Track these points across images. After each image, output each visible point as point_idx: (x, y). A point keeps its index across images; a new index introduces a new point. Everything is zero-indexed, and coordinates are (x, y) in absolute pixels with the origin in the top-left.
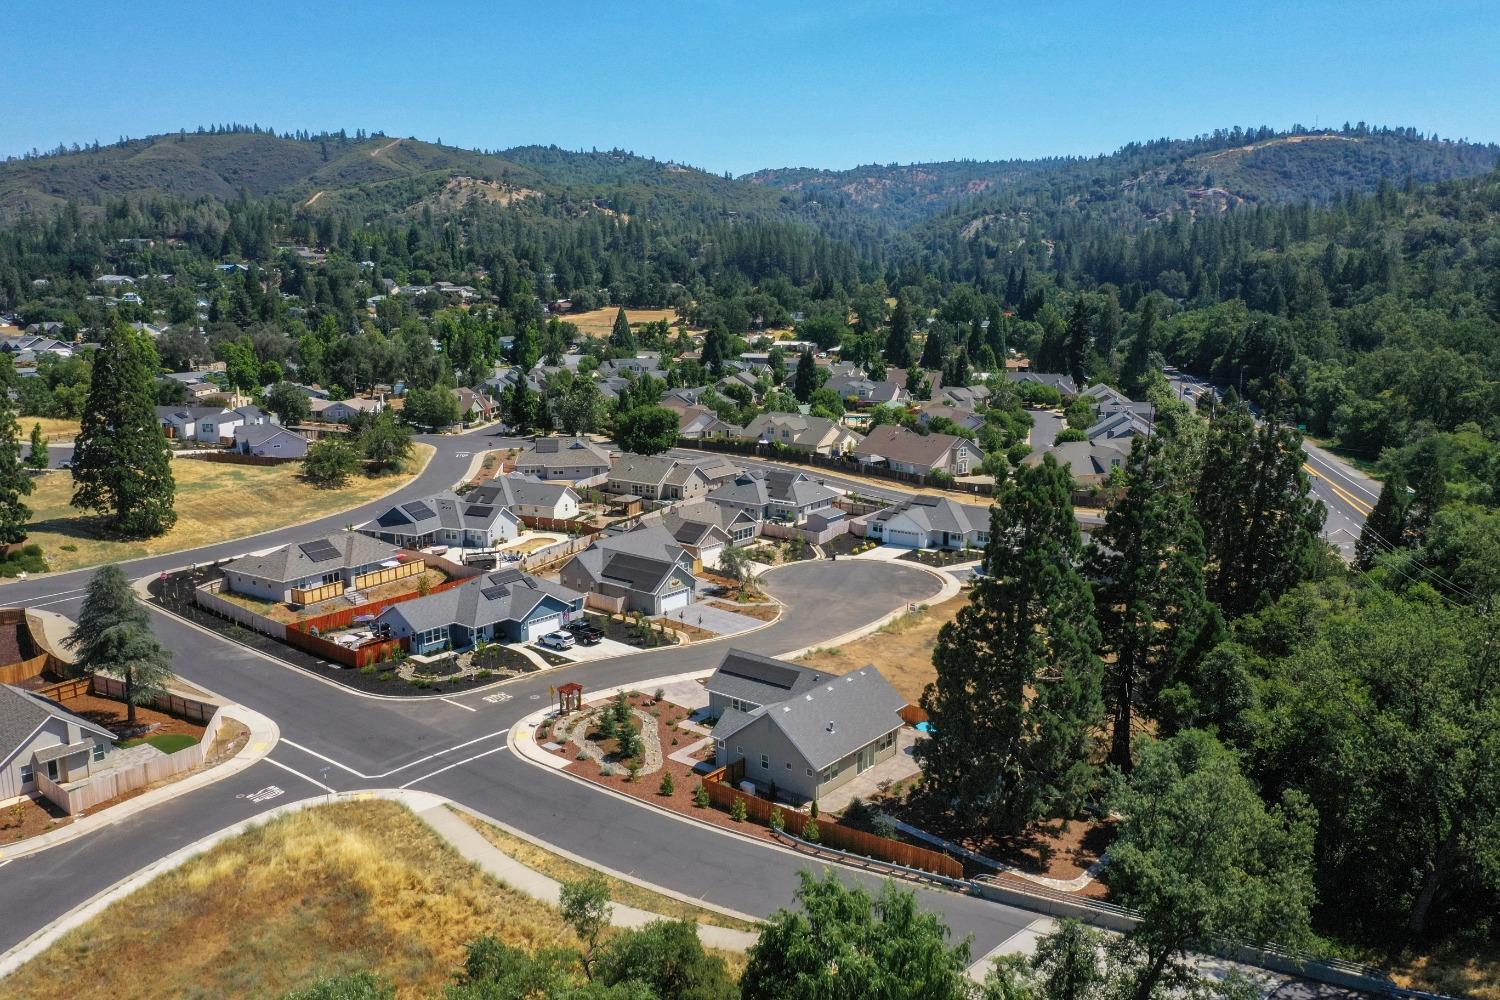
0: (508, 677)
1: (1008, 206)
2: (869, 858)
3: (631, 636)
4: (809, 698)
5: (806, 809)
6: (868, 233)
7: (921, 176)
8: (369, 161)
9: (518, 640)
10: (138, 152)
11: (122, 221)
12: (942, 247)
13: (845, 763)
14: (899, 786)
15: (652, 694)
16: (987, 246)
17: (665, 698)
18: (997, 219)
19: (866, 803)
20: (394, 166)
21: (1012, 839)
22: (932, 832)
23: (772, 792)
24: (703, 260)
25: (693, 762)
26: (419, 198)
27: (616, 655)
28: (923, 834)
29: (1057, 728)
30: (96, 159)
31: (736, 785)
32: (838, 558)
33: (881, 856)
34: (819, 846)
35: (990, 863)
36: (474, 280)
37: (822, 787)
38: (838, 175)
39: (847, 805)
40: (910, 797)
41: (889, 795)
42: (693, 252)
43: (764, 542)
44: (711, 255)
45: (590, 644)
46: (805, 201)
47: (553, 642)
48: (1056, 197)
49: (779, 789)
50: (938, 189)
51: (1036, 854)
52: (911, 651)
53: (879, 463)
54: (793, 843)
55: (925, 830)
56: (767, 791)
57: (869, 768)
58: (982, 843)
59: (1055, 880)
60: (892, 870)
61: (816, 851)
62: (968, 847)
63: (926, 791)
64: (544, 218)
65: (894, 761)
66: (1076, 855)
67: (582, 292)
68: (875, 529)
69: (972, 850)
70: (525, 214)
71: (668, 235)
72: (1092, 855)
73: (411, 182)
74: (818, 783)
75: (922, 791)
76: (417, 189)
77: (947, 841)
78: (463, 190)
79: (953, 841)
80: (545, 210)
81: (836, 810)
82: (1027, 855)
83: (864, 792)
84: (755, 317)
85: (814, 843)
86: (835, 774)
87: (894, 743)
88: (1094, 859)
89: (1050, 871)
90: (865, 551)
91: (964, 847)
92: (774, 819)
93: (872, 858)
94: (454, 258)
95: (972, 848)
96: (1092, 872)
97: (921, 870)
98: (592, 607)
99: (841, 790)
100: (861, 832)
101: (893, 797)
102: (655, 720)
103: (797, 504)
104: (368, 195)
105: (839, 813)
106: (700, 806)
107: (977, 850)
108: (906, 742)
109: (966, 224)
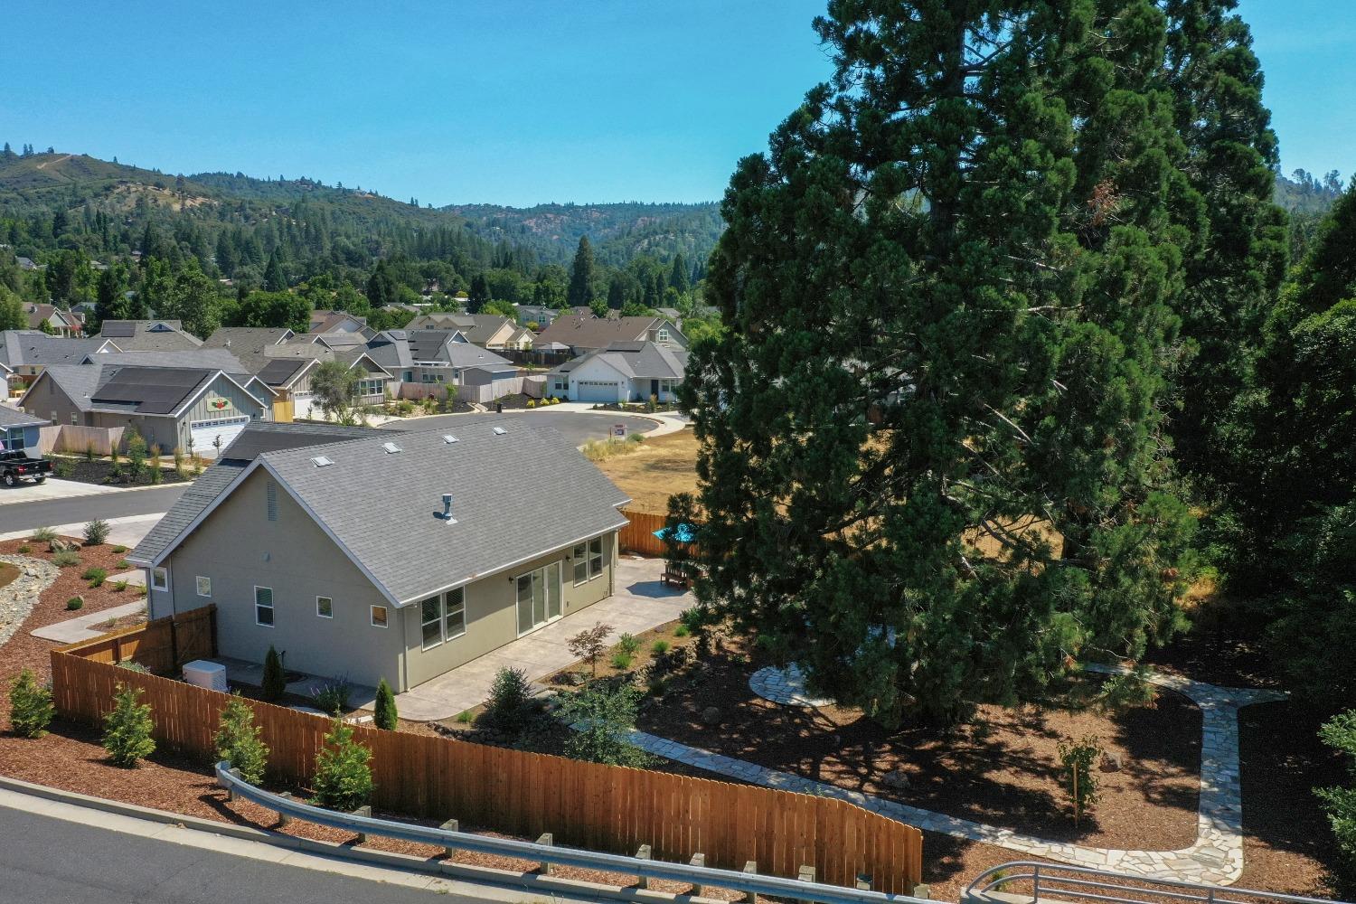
4: (390, 446)
5: (365, 716)
8: (35, 172)
12: (617, 262)
13: (485, 595)
14: (628, 645)
15: (81, 536)
17: (110, 540)
18: (665, 238)
19: (542, 691)
20: (60, 178)
21: (946, 749)
23: (271, 682)
26: (83, 201)
31: (170, 668)
32: (503, 411)
38: (520, 211)
39: (486, 697)
42: (375, 252)
43: (402, 402)
45: (18, 485)
46: (489, 225)
49: (296, 676)
51: (1029, 782)
52: (622, 474)
53: (563, 351)
54: (271, 816)
55: (707, 748)
56: (257, 680)
57: (550, 620)
58: (871, 769)
59: (1140, 853)
60: (635, 879)
61: (353, 835)
62: (839, 782)
63: (690, 661)
64: (219, 223)
65: (608, 607)
66: (1136, 776)
67: (246, 269)
68: (558, 386)
69: (853, 789)
70: (199, 218)
71: (348, 237)
72: (1172, 770)
73: (75, 187)
74: (404, 643)
75: (682, 661)
76: (81, 193)
77: (775, 769)
78: (132, 195)
79: (793, 769)
80: (222, 215)
81: (457, 712)
82: (1010, 787)
83: (535, 667)
84: (432, 284)
85: (346, 809)
86: (456, 623)
87: (605, 569)
88: (1188, 781)
89: (1103, 827)
90: (544, 405)
91: (828, 782)
92: (228, 742)
93: (556, 842)
94: (106, 241)
95: (850, 783)
96: (1222, 818)
97: (749, 873)
98: (65, 451)
99: (475, 668)
100: (517, 752)
101: (613, 673)
102: (56, 572)
103: (451, 364)
104: (26, 200)
105: (462, 720)
106: (20, 732)
107: (868, 787)
108: (630, 578)
109: (638, 242)
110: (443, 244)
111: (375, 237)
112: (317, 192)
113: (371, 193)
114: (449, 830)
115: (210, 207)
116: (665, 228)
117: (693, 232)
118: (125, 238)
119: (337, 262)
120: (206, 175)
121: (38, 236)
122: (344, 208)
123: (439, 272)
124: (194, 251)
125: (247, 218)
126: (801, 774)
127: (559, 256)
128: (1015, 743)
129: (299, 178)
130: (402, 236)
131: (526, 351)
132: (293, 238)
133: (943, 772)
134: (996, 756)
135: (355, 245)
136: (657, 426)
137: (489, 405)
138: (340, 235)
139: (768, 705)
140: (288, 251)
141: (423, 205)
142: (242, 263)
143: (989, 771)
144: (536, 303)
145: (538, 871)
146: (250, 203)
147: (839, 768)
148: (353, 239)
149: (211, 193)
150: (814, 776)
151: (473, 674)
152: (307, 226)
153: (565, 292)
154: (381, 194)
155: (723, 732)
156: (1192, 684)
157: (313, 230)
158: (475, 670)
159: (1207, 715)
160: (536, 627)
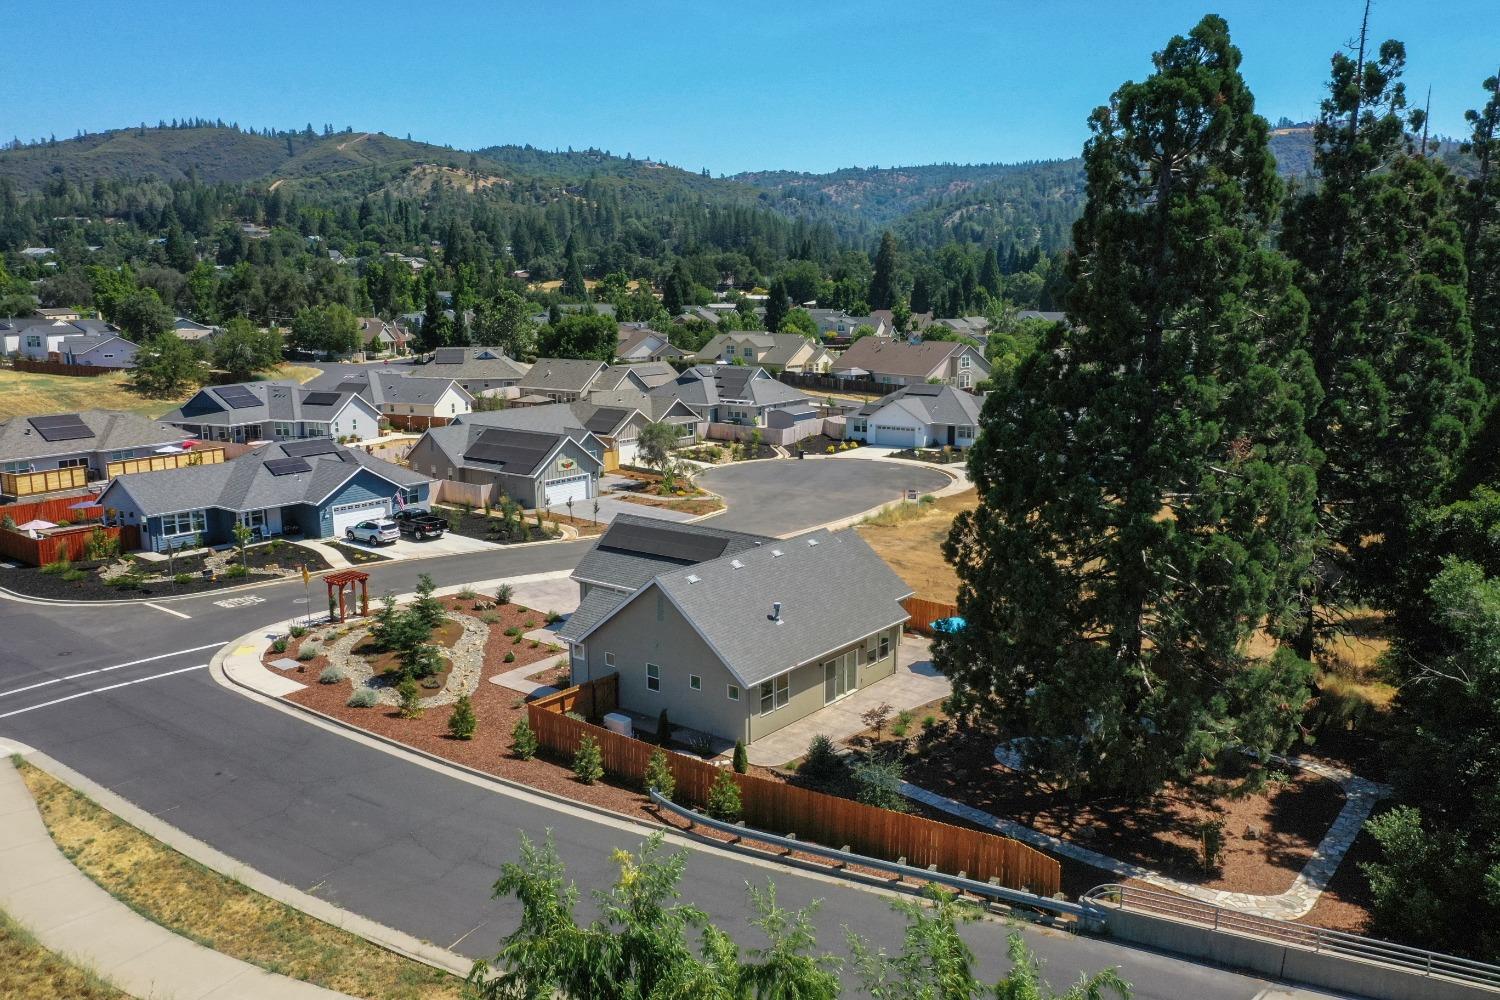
0: (275, 576)
1: (991, 197)
2: (845, 851)
3: (493, 530)
4: (736, 563)
5: (725, 760)
6: (849, 229)
7: (902, 179)
8: (335, 154)
9: (315, 534)
10: (95, 146)
11: (58, 200)
12: (925, 238)
13: (802, 678)
14: (905, 719)
15: (493, 595)
16: (972, 231)
17: (514, 600)
18: (980, 209)
19: (842, 750)
20: (360, 159)
21: (1131, 814)
22: (971, 802)
23: (663, 732)
24: (676, 242)
25: (530, 688)
26: (382, 184)
27: (460, 551)
28: (954, 806)
29: (1244, 570)
30: (50, 153)
31: (596, 718)
32: (805, 457)
33: (872, 846)
34: (739, 826)
35: (1098, 861)
36: (426, 252)
37: (757, 721)
38: (818, 178)
39: (805, 752)
40: (924, 740)
41: (886, 736)
42: (666, 234)
43: (711, 444)
44: (684, 237)
45: (425, 539)
46: (785, 196)
47: (366, 535)
48: (1042, 189)
49: (676, 728)
50: (919, 190)
51: (1186, 842)
52: (912, 544)
53: (862, 377)
54: (686, 822)
55: (956, 799)
56: (653, 730)
57: (848, 693)
58: (1072, 822)
59: (1242, 895)
60: (897, 876)
61: (734, 837)
62: (1045, 830)
63: (952, 731)
64: (511, 204)
65: (892, 683)
66: (1268, 844)
67: (541, 260)
68: (857, 429)
69: (1055, 836)
70: (491, 200)
71: (639, 218)
72: (1299, 842)
73: (374, 170)
74: (750, 711)
75: (945, 731)
76: (380, 176)
77: (1002, 818)
78: (428, 177)
79: (1014, 819)
80: (513, 197)
81: (784, 762)
82: (1169, 844)
83: (837, 731)
84: (725, 278)
85: (731, 822)
86: (783, 698)
87: (891, 653)
88: (1306, 851)
89: (1224, 877)
90: (843, 450)
91: (1038, 830)
92: (652, 775)
93: (852, 851)
94: (407, 231)
95: (1053, 831)
96: (1315, 878)
97: (962, 877)
98: (447, 502)
99: (795, 728)
100: (829, 796)
101: (893, 739)
102: (487, 629)
103: (755, 403)
104: (330, 184)
105: (789, 768)
106: (518, 756)
107: (1066, 836)
108: (910, 657)
109: (949, 214)
110: (737, 226)
111: (666, 218)
112: (605, 163)
113: (661, 164)
114: (790, 838)
115: (502, 187)
116: (980, 197)
117: (1013, 201)
118: (425, 228)
119: (629, 250)
120: (495, 148)
121: (345, 227)
122: (633, 183)
123: (735, 265)
124: (490, 240)
125: (538, 199)
126: (1020, 822)
127: (861, 230)
128: (1185, 812)
129: (588, 149)
130: (695, 218)
131: (825, 375)
132: (584, 222)
133: (1124, 829)
134: (1168, 821)
135: (646, 228)
136: (950, 482)
137: (789, 448)
138: (630, 217)
139: (1006, 770)
140: (580, 238)
141: (715, 175)
142: (537, 254)
143: (1158, 831)
144: (834, 305)
145: (841, 867)
146: (541, 180)
147: (1049, 820)
148: (645, 220)
149: (501, 169)
150: (1029, 825)
151: (794, 734)
152: (598, 208)
153: (866, 290)
154: (670, 165)
155: (970, 788)
156: (1352, 778)
157: (604, 213)
158: (795, 731)
159: (1349, 804)
160: (838, 698)
